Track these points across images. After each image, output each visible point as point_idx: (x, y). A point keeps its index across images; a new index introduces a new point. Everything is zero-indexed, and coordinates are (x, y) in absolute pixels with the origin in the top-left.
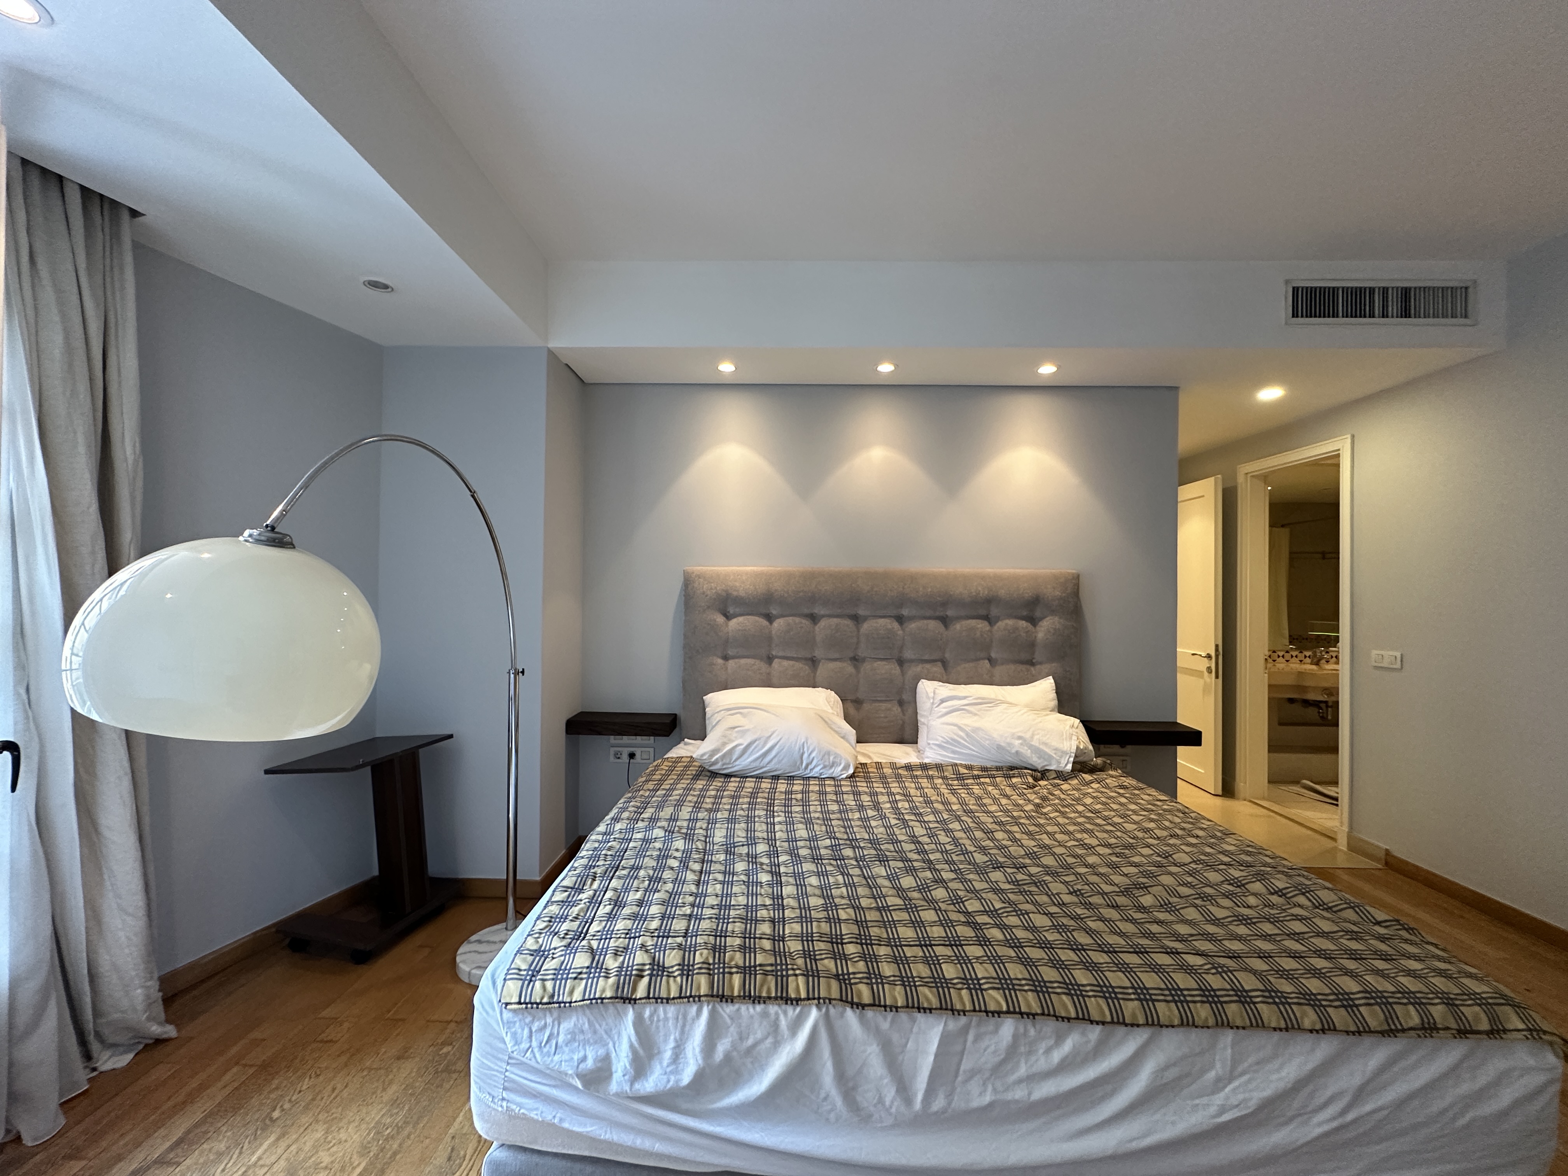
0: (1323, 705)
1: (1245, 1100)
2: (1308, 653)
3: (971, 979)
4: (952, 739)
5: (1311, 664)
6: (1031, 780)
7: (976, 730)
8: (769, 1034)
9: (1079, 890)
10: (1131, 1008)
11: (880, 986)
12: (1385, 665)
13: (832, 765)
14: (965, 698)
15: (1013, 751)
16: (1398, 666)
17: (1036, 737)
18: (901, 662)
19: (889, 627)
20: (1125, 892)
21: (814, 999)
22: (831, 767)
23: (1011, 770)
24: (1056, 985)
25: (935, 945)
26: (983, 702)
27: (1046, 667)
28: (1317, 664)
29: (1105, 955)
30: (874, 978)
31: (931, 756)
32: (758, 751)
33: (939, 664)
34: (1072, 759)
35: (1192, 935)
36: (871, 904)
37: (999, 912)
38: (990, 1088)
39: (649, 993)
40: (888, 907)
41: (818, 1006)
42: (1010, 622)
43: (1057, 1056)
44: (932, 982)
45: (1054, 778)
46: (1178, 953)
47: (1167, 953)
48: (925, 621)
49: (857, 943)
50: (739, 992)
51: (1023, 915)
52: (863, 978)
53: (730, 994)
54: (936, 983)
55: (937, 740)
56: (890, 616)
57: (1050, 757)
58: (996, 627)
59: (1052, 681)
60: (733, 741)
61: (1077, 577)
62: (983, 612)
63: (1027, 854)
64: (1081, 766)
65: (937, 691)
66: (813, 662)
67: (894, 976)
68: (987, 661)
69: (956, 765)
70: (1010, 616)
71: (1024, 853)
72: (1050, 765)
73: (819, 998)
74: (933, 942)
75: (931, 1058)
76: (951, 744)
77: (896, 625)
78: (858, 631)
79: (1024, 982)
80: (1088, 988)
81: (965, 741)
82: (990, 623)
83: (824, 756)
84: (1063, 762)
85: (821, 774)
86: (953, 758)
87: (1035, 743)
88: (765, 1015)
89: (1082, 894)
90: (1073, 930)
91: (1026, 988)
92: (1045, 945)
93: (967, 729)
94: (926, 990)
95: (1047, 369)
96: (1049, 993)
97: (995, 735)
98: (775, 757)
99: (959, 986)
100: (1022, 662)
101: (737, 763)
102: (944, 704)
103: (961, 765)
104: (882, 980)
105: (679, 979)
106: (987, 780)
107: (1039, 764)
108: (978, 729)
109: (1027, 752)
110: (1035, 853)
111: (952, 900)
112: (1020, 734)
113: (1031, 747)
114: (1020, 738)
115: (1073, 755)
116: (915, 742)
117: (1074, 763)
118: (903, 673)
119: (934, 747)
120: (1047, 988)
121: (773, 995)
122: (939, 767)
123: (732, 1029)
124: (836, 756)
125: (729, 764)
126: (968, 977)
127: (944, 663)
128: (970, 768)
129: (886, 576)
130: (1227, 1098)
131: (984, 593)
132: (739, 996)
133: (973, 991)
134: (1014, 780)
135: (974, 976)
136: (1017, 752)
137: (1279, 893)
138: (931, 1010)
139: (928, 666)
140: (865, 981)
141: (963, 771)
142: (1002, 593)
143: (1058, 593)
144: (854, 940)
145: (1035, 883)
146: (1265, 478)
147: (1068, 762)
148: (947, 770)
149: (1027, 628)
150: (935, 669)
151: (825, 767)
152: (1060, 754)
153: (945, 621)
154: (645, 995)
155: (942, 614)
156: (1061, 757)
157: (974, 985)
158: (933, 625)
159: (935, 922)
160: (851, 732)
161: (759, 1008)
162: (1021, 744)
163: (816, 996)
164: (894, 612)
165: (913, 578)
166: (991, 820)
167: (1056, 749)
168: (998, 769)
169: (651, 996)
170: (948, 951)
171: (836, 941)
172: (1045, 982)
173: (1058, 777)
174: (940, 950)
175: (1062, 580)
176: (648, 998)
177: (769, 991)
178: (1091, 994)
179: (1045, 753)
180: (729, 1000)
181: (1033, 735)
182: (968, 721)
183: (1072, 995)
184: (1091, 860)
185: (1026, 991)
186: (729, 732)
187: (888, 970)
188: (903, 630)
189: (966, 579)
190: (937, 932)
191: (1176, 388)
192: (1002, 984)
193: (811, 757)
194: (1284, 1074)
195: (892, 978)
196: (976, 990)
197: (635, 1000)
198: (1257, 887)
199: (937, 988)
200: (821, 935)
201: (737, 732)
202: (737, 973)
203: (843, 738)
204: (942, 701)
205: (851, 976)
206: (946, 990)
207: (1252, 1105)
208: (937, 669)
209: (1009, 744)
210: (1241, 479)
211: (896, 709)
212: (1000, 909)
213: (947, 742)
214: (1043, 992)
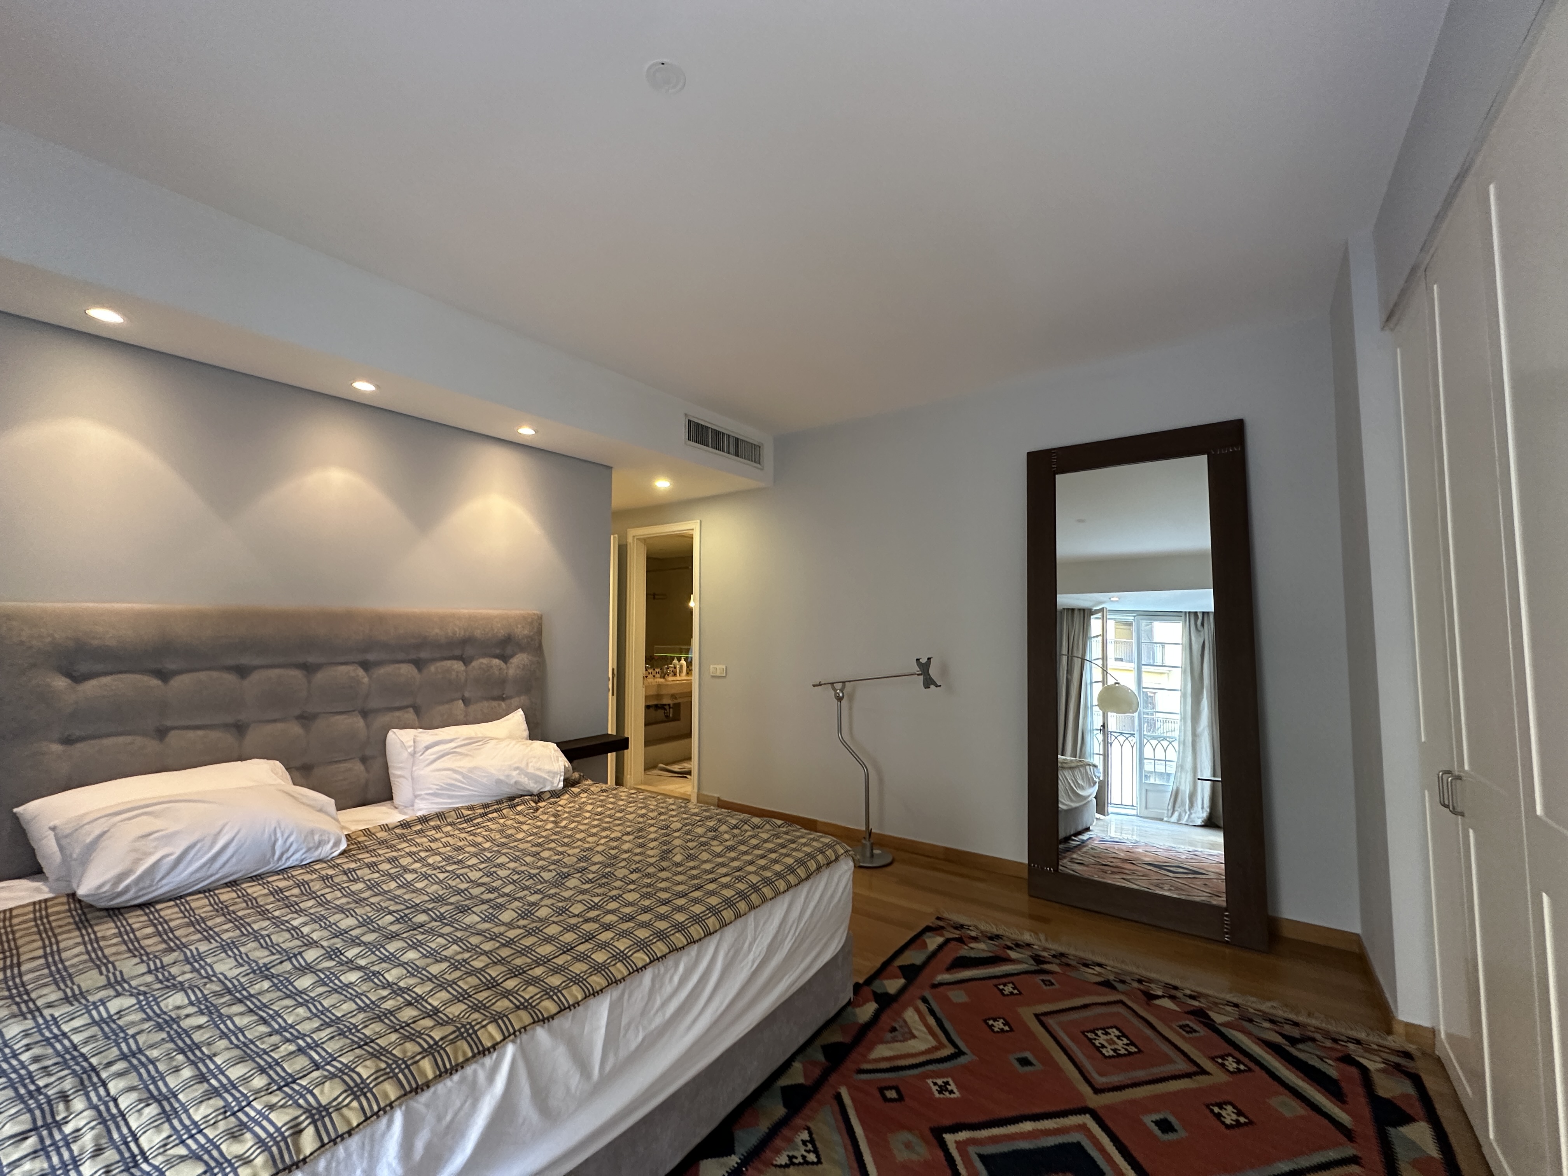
0: (667, 707)
1: (762, 949)
2: (658, 670)
3: (618, 954)
4: (447, 784)
5: (661, 678)
6: (533, 804)
7: (472, 770)
8: (467, 1097)
9: (637, 868)
10: (712, 922)
11: (559, 994)
12: (718, 674)
13: (320, 844)
14: (452, 741)
15: (512, 782)
16: (724, 675)
17: (530, 765)
18: (365, 714)
19: (352, 674)
20: (663, 859)
21: (510, 1036)
22: (317, 848)
23: (512, 800)
24: (669, 930)
25: (575, 947)
26: (472, 741)
27: (515, 701)
28: (664, 678)
29: (682, 899)
30: (550, 993)
31: (423, 808)
32: (201, 857)
33: (411, 710)
34: (562, 778)
35: (714, 868)
36: (494, 945)
37: (600, 904)
38: (641, 1028)
39: (321, 1139)
40: (512, 940)
41: (513, 1041)
42: (485, 661)
43: (676, 979)
44: (594, 971)
45: (549, 798)
46: (716, 880)
47: (711, 882)
48: (397, 665)
49: (512, 977)
50: (434, 1072)
51: (618, 898)
52: (542, 996)
53: (424, 1081)
54: (597, 970)
55: (430, 789)
56: (354, 663)
57: (545, 779)
58: (470, 667)
59: (522, 713)
60: (151, 854)
61: (540, 618)
62: (457, 652)
63: (579, 860)
64: (569, 783)
65: (418, 739)
66: (239, 729)
67: (564, 982)
68: (461, 701)
69: (458, 809)
70: (485, 655)
71: (576, 860)
72: (545, 787)
73: (515, 1032)
74: (573, 945)
75: (603, 1031)
76: (448, 790)
77: (361, 672)
78: (309, 682)
79: (651, 938)
80: (687, 922)
81: (463, 783)
82: (464, 663)
83: (306, 837)
84: (556, 781)
85: (302, 861)
86: (451, 803)
87: (531, 770)
88: (463, 1080)
89: (640, 870)
90: (655, 893)
91: (654, 940)
92: (646, 910)
93: (464, 771)
94: (594, 978)
95: (526, 431)
96: (668, 937)
97: (493, 771)
98: (232, 856)
99: (613, 963)
100: (494, 699)
101: (164, 882)
102: (430, 751)
103: (462, 807)
104: (558, 989)
105: (355, 1104)
106: (495, 815)
107: (535, 788)
108: (475, 768)
109: (524, 780)
110: (585, 856)
111: (557, 912)
112: (516, 765)
113: (527, 775)
114: (517, 768)
115: (563, 774)
116: (390, 798)
117: (564, 780)
118: (368, 726)
119: (426, 797)
120: (665, 934)
121: (470, 1054)
122: (440, 816)
123: (428, 1117)
124: (323, 832)
125: (150, 886)
126: (615, 954)
127: (417, 710)
128: (471, 808)
129: (349, 616)
130: (755, 953)
131: (460, 634)
132: (435, 1077)
133: (624, 961)
134: (519, 808)
135: (618, 951)
136: (516, 782)
137: (735, 827)
138: (578, 1003)
139: (397, 714)
140: (544, 997)
141: (466, 812)
142: (478, 633)
143: (526, 632)
144: (508, 976)
145: (604, 876)
146: (645, 540)
147: (559, 781)
148: (450, 817)
149: (499, 665)
150: (406, 716)
151: (309, 850)
152: (552, 775)
153: (419, 664)
154: (317, 1145)
155: (414, 657)
156: (553, 778)
157: (621, 957)
158: (407, 670)
159: (562, 931)
160: (329, 802)
161: (456, 1077)
162: (519, 774)
163: (511, 1031)
164: (360, 657)
165: (380, 619)
166: (529, 845)
167: (549, 772)
168: (499, 802)
169: (326, 1140)
170: (587, 946)
171: (492, 985)
172: (663, 931)
173: (552, 796)
174: (582, 948)
175: (530, 620)
176: (323, 1145)
177: (464, 1053)
178: (689, 924)
179: (540, 777)
180: (425, 1088)
181: (527, 764)
182: (463, 764)
183: (680, 931)
184: (626, 847)
185: (655, 942)
186: (137, 844)
187: (555, 981)
188: (370, 677)
189: (443, 620)
190: (569, 937)
191: (611, 468)
192: (640, 946)
193: (288, 844)
194: (774, 924)
195: (564, 984)
196: (625, 959)
197: (304, 1160)
198: (724, 828)
199: (600, 972)
200: (475, 987)
201: (157, 839)
202: (423, 1058)
203: (320, 810)
204: (427, 748)
205: (530, 1001)
206: (606, 970)
207: (765, 949)
208: (410, 715)
209: (508, 776)
210: (630, 540)
211: (359, 767)
212: (599, 902)
213: (443, 789)
214: (665, 938)
